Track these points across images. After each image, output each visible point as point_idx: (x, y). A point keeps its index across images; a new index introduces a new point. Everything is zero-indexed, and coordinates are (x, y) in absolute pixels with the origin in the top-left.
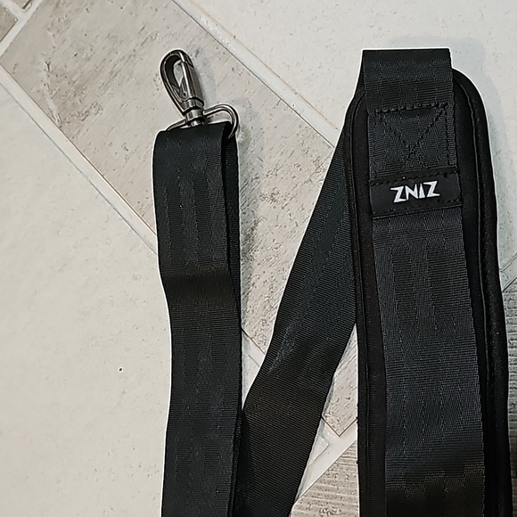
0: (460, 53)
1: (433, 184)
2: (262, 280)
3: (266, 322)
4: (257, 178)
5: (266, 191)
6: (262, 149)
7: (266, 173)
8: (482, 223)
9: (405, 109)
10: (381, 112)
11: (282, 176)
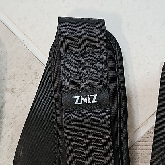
0: (110, 20)
1: (95, 96)
2: (7, 135)
3: (9, 157)
4: (4, 79)
5: (9, 86)
6: (7, 63)
7: (9, 77)
8: (120, 119)
9: (81, 53)
10: (68, 53)
11: (17, 79)
